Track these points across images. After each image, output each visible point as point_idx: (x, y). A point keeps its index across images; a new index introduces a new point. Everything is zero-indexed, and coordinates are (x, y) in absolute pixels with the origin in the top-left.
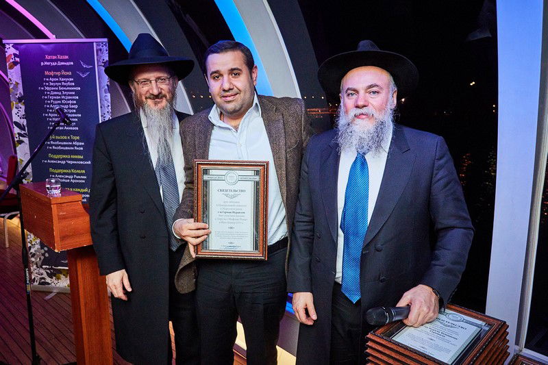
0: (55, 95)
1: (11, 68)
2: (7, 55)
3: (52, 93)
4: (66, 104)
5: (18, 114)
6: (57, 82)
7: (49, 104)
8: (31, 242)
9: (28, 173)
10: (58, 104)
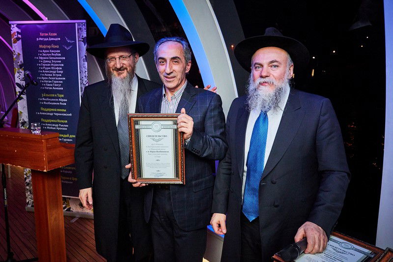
0: (46, 63)
1: (15, 42)
2: (12, 32)
3: (44, 62)
4: (54, 70)
5: (19, 77)
6: (48, 53)
7: (42, 70)
8: (26, 174)
9: (26, 122)
10: (49, 70)
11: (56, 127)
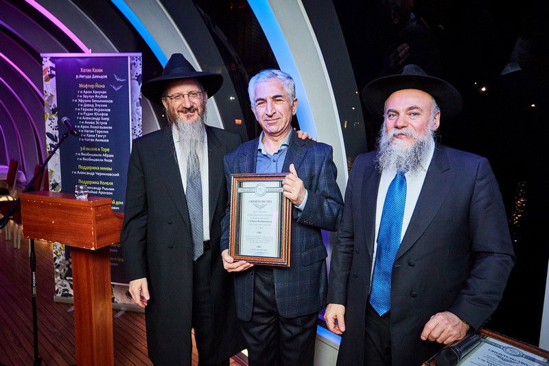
0: (87, 108)
1: (47, 80)
2: (44, 68)
3: (85, 105)
4: (98, 116)
5: (51, 125)
6: (90, 94)
7: (82, 116)
8: (56, 253)
9: (58, 184)
10: (90, 116)
11: (98, 191)
